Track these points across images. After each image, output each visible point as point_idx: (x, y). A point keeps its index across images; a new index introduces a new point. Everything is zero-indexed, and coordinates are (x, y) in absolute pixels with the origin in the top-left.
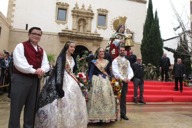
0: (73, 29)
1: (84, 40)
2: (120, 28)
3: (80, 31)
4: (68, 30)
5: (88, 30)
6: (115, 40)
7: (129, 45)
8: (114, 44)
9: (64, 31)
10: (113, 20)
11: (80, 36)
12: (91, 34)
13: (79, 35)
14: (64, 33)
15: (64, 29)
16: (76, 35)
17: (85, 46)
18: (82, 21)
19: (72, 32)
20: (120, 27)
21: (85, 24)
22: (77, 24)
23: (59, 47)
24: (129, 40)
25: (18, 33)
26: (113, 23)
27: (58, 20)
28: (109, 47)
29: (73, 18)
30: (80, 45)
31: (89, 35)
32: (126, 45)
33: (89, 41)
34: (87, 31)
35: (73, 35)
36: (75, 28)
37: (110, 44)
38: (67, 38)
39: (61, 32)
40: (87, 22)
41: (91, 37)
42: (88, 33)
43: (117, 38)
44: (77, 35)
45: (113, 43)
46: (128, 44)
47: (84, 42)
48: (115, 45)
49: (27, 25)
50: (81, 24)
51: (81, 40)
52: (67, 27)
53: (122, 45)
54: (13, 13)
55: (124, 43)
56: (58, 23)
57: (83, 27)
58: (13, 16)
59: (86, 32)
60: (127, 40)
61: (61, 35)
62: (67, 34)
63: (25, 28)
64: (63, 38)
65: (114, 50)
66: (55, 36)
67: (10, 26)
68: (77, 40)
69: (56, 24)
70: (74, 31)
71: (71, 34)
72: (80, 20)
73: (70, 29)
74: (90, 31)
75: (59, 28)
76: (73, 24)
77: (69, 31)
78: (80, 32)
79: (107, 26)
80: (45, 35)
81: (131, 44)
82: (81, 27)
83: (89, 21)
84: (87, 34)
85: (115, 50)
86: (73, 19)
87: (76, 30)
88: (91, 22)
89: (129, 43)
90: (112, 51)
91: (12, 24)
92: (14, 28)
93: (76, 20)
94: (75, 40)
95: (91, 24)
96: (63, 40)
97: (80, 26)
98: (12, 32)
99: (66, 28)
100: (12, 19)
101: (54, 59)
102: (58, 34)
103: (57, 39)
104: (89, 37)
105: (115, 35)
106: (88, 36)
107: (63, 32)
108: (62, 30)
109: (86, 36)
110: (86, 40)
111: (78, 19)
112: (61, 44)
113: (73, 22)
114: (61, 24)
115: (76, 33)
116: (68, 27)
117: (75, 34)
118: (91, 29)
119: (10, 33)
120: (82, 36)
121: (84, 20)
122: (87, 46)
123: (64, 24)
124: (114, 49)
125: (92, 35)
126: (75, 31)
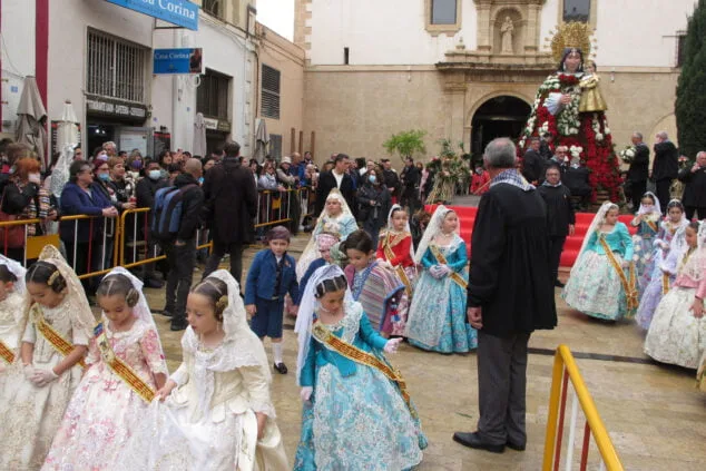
0: (480, 48)
1: (515, 79)
2: (568, 60)
3: (504, 49)
4: (464, 52)
5: (529, 44)
6: (551, 94)
7: (591, 108)
8: (545, 107)
9: (454, 55)
10: (551, 33)
11: (502, 69)
12: (537, 57)
13: (499, 65)
14: (452, 64)
15: (453, 49)
16: (488, 65)
17: (520, 97)
18: (508, 18)
19: (477, 56)
20: (567, 54)
21: (519, 25)
22: (492, 28)
23: (440, 108)
24: (591, 93)
25: (326, 75)
26: (553, 43)
27: (432, 23)
28: (535, 118)
29: (479, 9)
30: (503, 94)
31: (531, 62)
32: (582, 109)
33: (532, 79)
34: (526, 48)
35: (481, 65)
36: (486, 43)
37: (537, 106)
38: (463, 77)
39: (444, 59)
40: (524, 19)
41: (538, 66)
42: (528, 53)
43: (553, 90)
44: (491, 65)
45: (545, 105)
46: (586, 106)
47: (518, 83)
48: (549, 109)
49: (347, 50)
50: (504, 28)
51: (507, 78)
52: (461, 41)
53: (571, 109)
54: (309, 23)
55: (579, 103)
56: (434, 34)
57: (513, 36)
58: (308, 30)
59: (522, 53)
60: (584, 94)
61: (444, 70)
62: (460, 64)
63: (342, 61)
64: (450, 78)
65: (545, 127)
66: (426, 75)
67: (304, 61)
68: (492, 79)
69: (427, 36)
70: (482, 52)
71: (473, 65)
72: (502, 14)
73: (471, 47)
74: (536, 49)
75: (437, 49)
76: (479, 31)
77: (467, 55)
78: (503, 53)
79: (595, 23)
80: (397, 74)
81: (596, 105)
82: (507, 39)
83: (529, 14)
84: (524, 57)
85: (549, 126)
86: (479, 14)
87: (489, 48)
88: (537, 17)
89: (590, 100)
90: (540, 129)
91: (309, 54)
92: (313, 62)
93: (488, 15)
94: (486, 79)
95: (537, 24)
96: (450, 85)
97: (502, 35)
98: (309, 76)
99: (458, 47)
100: (308, 39)
101: (422, 145)
102: (434, 68)
103: (432, 83)
104: (532, 66)
105: (552, 81)
106: (526, 66)
107: (451, 60)
108: (447, 55)
109: (521, 66)
110: (521, 79)
111: (495, 13)
112: (445, 98)
113: (480, 23)
114: (443, 36)
115: (490, 57)
116: (463, 44)
117: (487, 62)
118: (537, 40)
119: (305, 78)
120: (509, 67)
121: (513, 12)
122: (527, 97)
123: (450, 34)
124: (547, 123)
125: (543, 61)
126: (487, 53)
